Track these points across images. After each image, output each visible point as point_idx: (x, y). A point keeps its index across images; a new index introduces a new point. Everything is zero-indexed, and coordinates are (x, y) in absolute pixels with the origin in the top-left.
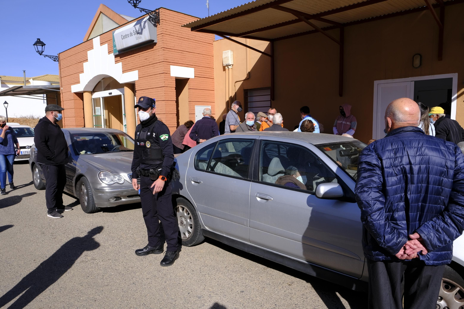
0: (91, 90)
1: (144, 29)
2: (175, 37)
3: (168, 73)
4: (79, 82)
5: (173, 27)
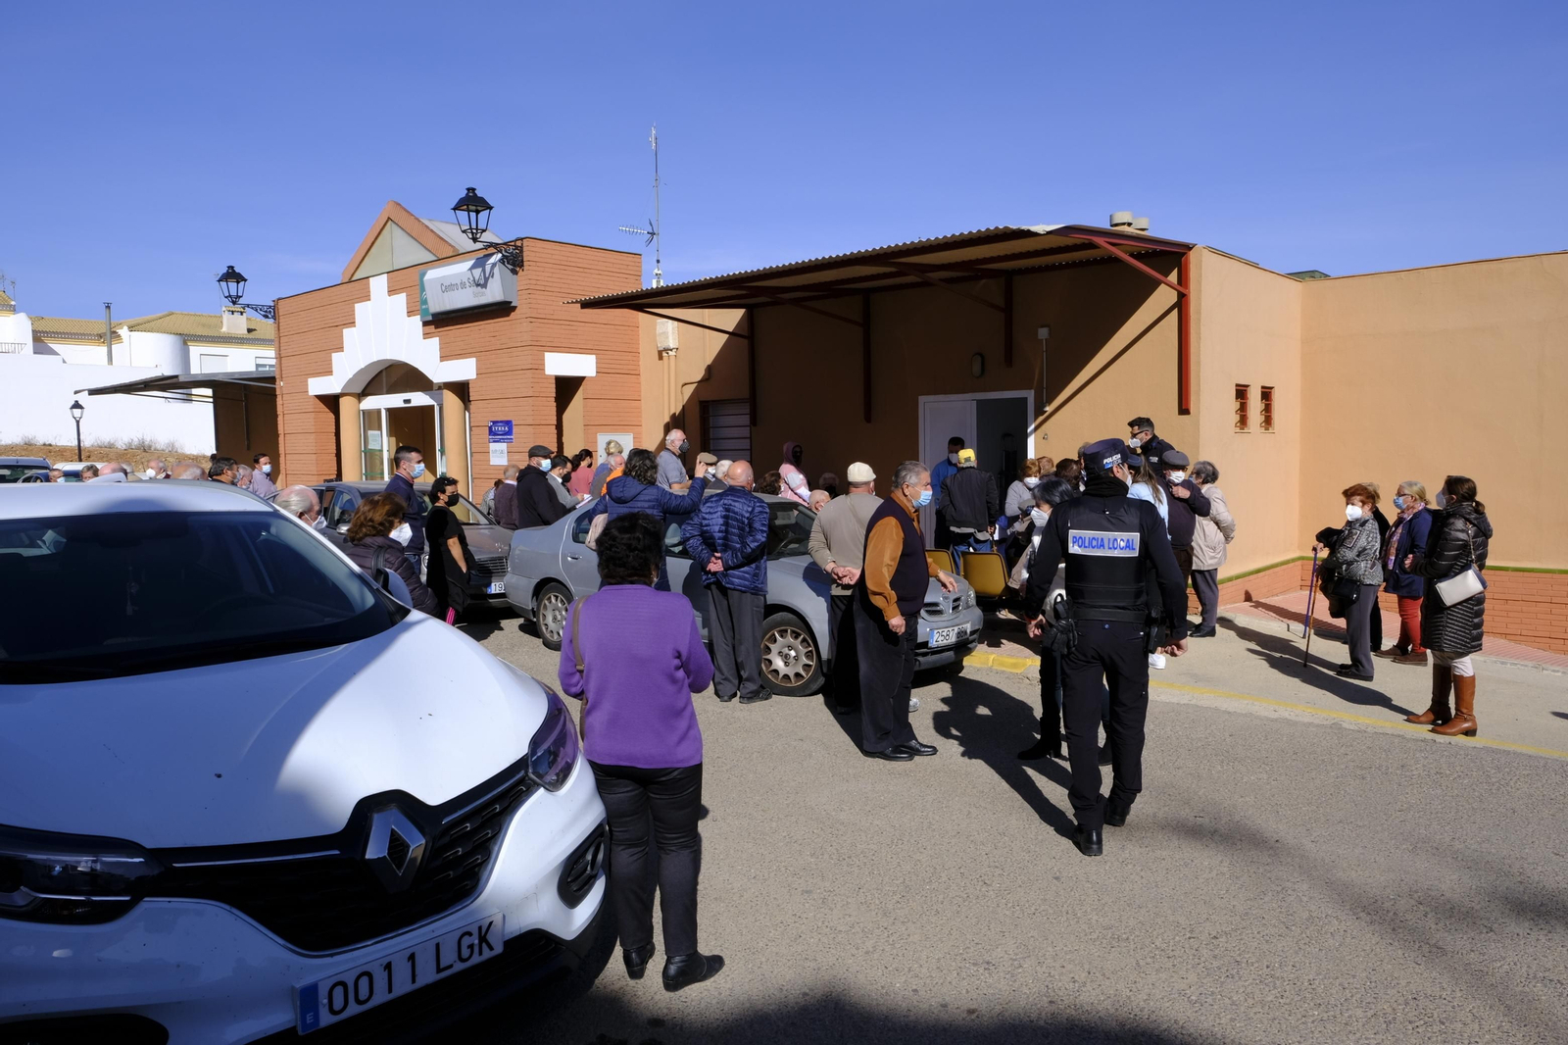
0: (359, 390)
1: (490, 279)
2: (555, 294)
3: (539, 367)
4: (330, 372)
5: (550, 275)
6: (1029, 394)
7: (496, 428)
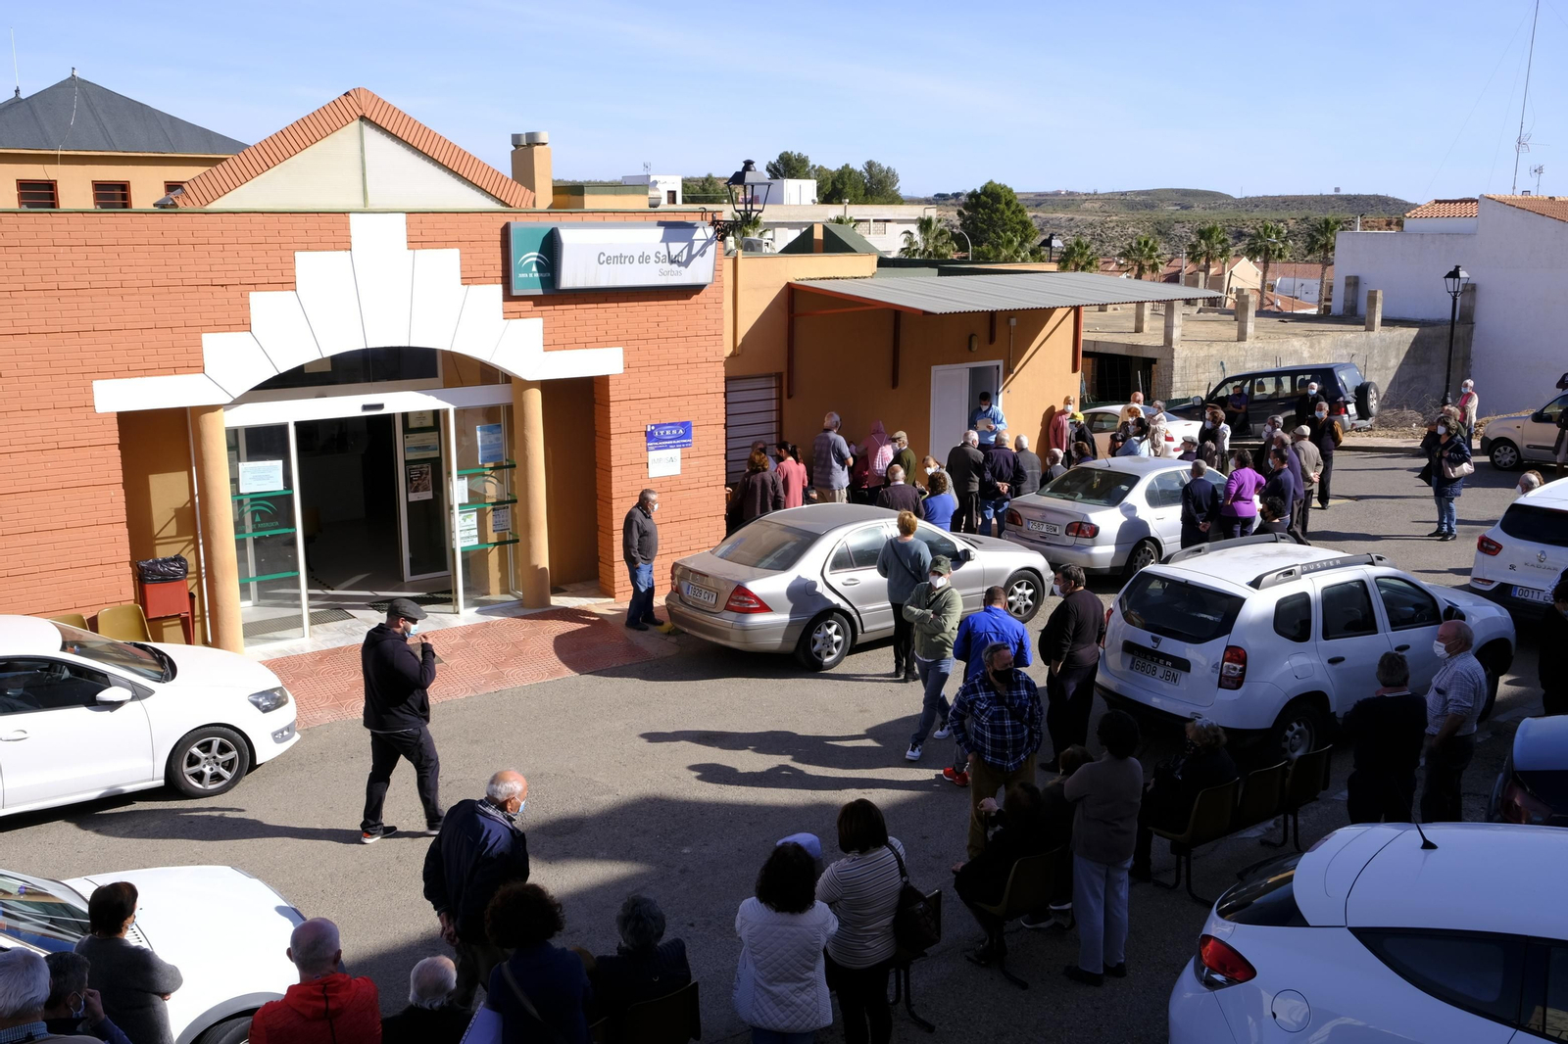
1: (699, 256)
6: (1000, 363)
7: (662, 433)
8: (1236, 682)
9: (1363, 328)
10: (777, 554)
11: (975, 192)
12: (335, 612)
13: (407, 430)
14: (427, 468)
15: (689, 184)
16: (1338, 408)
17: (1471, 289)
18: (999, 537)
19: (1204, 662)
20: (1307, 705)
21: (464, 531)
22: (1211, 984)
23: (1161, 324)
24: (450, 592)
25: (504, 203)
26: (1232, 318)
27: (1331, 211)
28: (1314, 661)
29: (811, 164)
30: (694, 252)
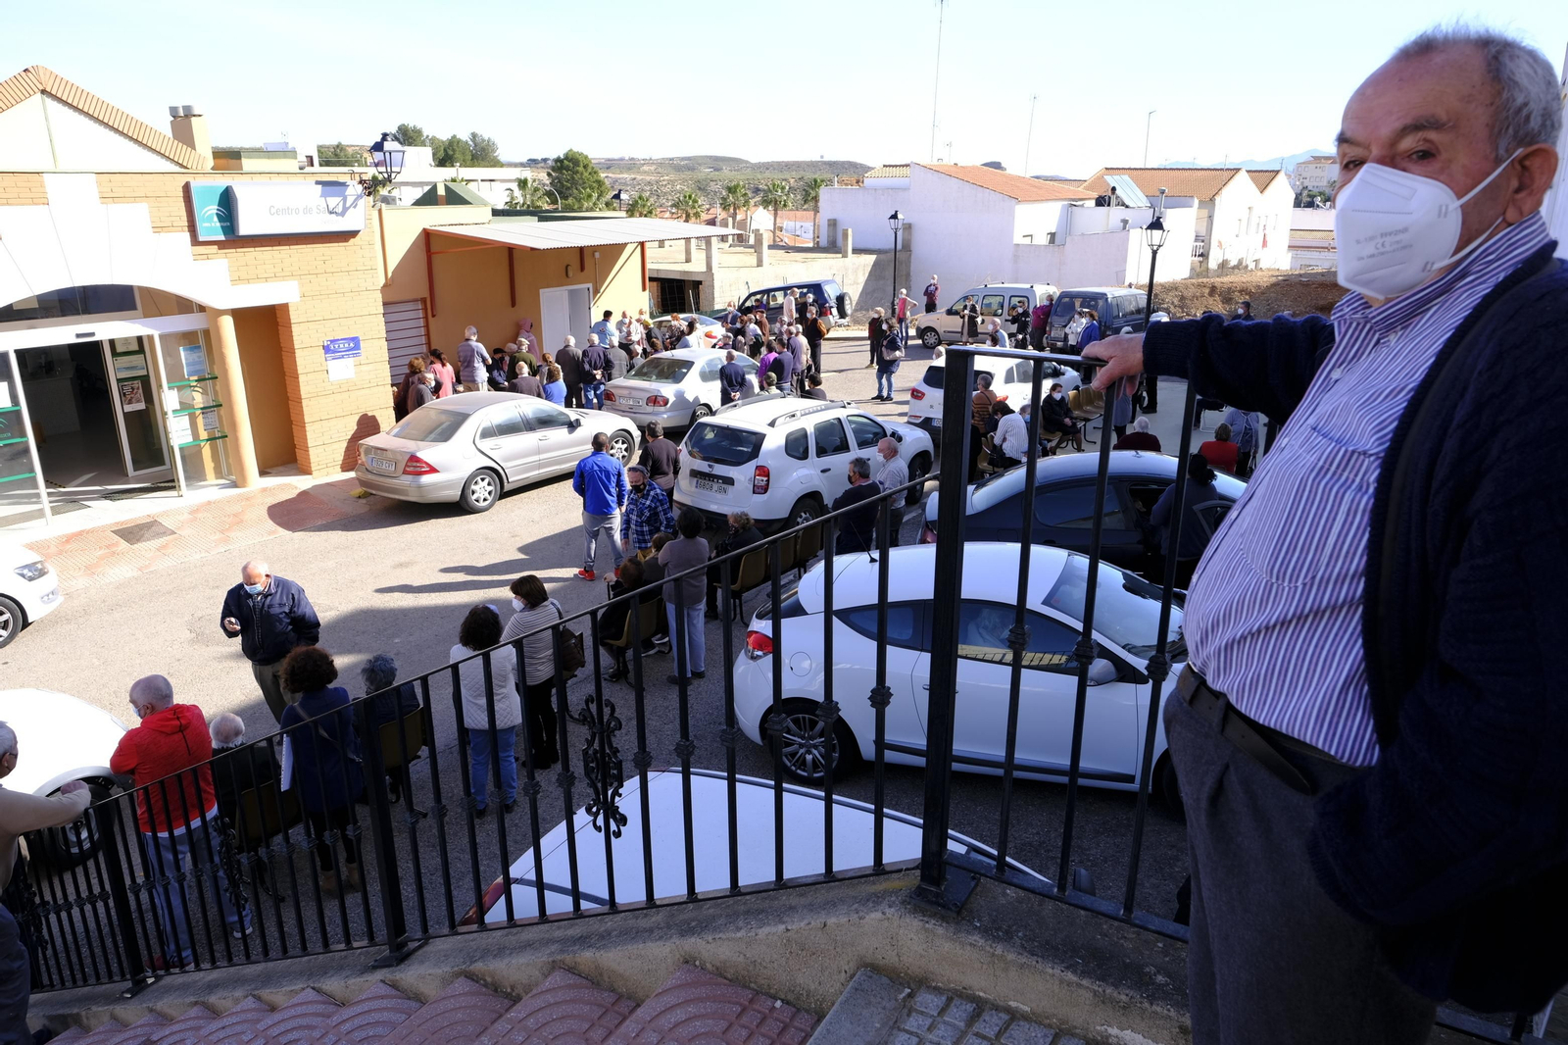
6: (590, 285)
7: (337, 346)
8: (765, 489)
9: (840, 255)
10: (439, 430)
11: (559, 157)
12: (71, 505)
13: (115, 353)
14: (137, 384)
15: (322, 150)
16: (823, 311)
17: (908, 227)
18: (600, 409)
19: (743, 479)
20: (810, 501)
21: (178, 432)
22: (754, 658)
23: (703, 255)
24: (173, 481)
25: (182, 166)
26: (753, 250)
27: (819, 173)
28: (812, 472)
29: (425, 135)
30: (348, 205)
